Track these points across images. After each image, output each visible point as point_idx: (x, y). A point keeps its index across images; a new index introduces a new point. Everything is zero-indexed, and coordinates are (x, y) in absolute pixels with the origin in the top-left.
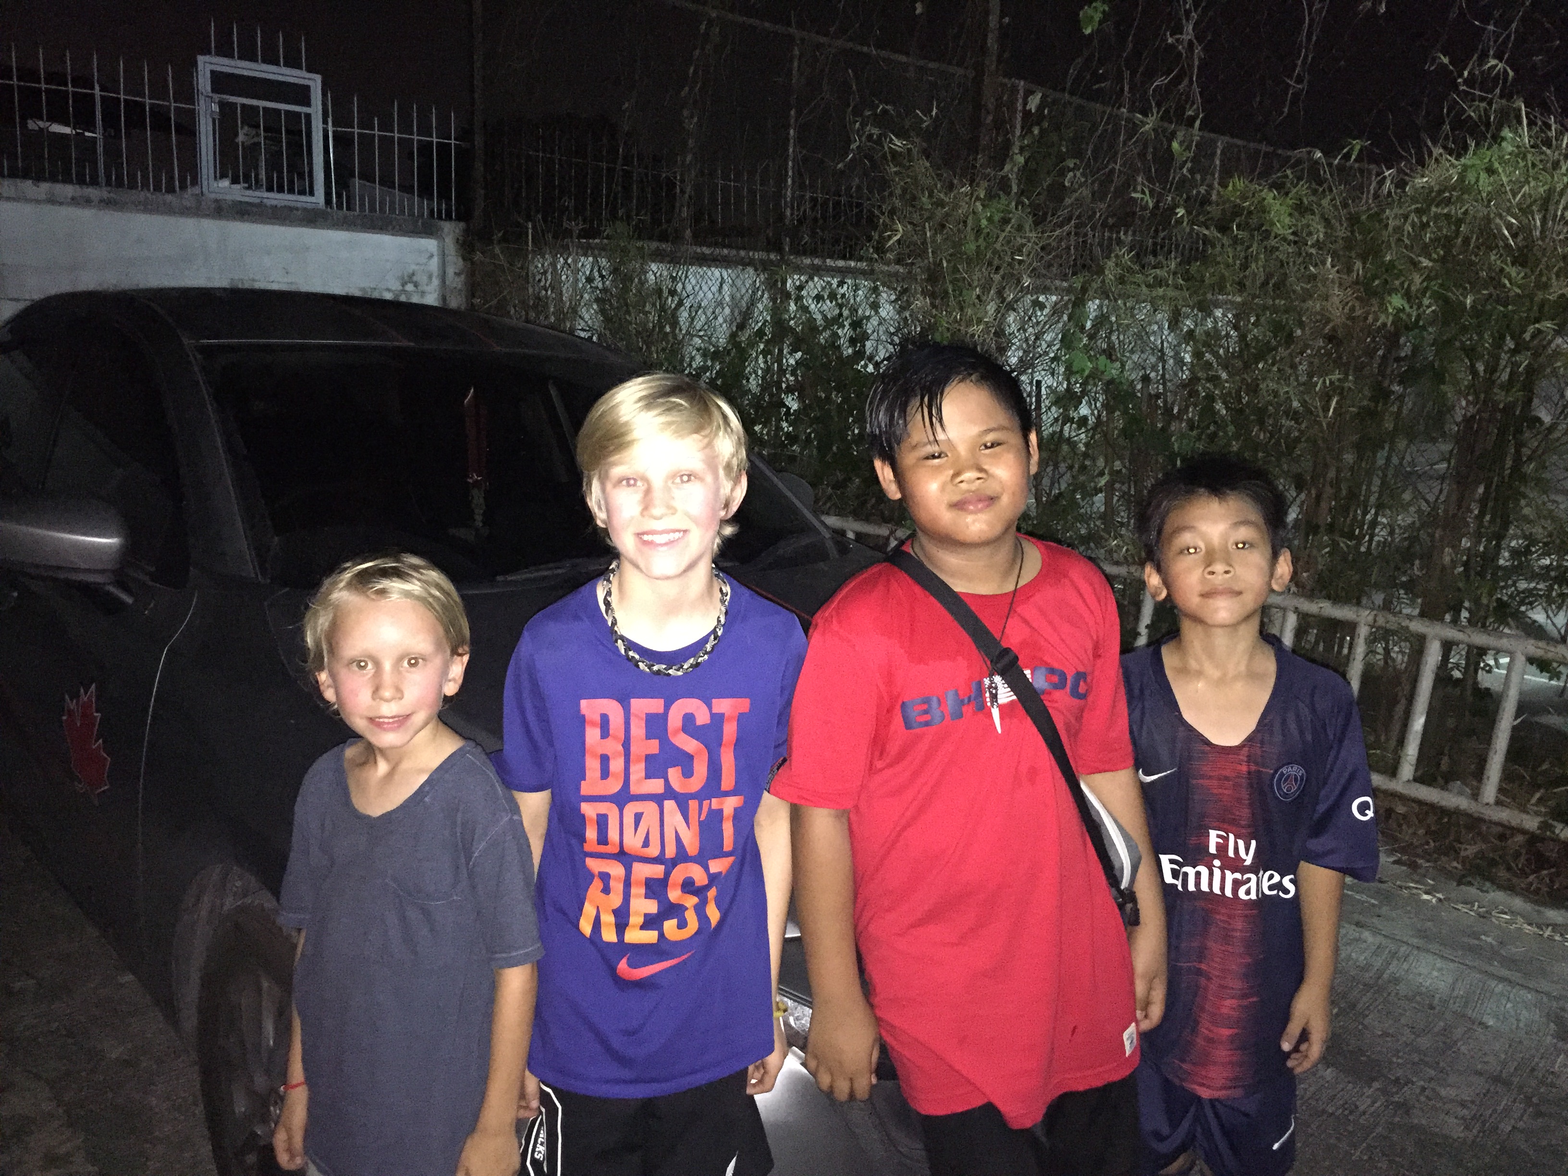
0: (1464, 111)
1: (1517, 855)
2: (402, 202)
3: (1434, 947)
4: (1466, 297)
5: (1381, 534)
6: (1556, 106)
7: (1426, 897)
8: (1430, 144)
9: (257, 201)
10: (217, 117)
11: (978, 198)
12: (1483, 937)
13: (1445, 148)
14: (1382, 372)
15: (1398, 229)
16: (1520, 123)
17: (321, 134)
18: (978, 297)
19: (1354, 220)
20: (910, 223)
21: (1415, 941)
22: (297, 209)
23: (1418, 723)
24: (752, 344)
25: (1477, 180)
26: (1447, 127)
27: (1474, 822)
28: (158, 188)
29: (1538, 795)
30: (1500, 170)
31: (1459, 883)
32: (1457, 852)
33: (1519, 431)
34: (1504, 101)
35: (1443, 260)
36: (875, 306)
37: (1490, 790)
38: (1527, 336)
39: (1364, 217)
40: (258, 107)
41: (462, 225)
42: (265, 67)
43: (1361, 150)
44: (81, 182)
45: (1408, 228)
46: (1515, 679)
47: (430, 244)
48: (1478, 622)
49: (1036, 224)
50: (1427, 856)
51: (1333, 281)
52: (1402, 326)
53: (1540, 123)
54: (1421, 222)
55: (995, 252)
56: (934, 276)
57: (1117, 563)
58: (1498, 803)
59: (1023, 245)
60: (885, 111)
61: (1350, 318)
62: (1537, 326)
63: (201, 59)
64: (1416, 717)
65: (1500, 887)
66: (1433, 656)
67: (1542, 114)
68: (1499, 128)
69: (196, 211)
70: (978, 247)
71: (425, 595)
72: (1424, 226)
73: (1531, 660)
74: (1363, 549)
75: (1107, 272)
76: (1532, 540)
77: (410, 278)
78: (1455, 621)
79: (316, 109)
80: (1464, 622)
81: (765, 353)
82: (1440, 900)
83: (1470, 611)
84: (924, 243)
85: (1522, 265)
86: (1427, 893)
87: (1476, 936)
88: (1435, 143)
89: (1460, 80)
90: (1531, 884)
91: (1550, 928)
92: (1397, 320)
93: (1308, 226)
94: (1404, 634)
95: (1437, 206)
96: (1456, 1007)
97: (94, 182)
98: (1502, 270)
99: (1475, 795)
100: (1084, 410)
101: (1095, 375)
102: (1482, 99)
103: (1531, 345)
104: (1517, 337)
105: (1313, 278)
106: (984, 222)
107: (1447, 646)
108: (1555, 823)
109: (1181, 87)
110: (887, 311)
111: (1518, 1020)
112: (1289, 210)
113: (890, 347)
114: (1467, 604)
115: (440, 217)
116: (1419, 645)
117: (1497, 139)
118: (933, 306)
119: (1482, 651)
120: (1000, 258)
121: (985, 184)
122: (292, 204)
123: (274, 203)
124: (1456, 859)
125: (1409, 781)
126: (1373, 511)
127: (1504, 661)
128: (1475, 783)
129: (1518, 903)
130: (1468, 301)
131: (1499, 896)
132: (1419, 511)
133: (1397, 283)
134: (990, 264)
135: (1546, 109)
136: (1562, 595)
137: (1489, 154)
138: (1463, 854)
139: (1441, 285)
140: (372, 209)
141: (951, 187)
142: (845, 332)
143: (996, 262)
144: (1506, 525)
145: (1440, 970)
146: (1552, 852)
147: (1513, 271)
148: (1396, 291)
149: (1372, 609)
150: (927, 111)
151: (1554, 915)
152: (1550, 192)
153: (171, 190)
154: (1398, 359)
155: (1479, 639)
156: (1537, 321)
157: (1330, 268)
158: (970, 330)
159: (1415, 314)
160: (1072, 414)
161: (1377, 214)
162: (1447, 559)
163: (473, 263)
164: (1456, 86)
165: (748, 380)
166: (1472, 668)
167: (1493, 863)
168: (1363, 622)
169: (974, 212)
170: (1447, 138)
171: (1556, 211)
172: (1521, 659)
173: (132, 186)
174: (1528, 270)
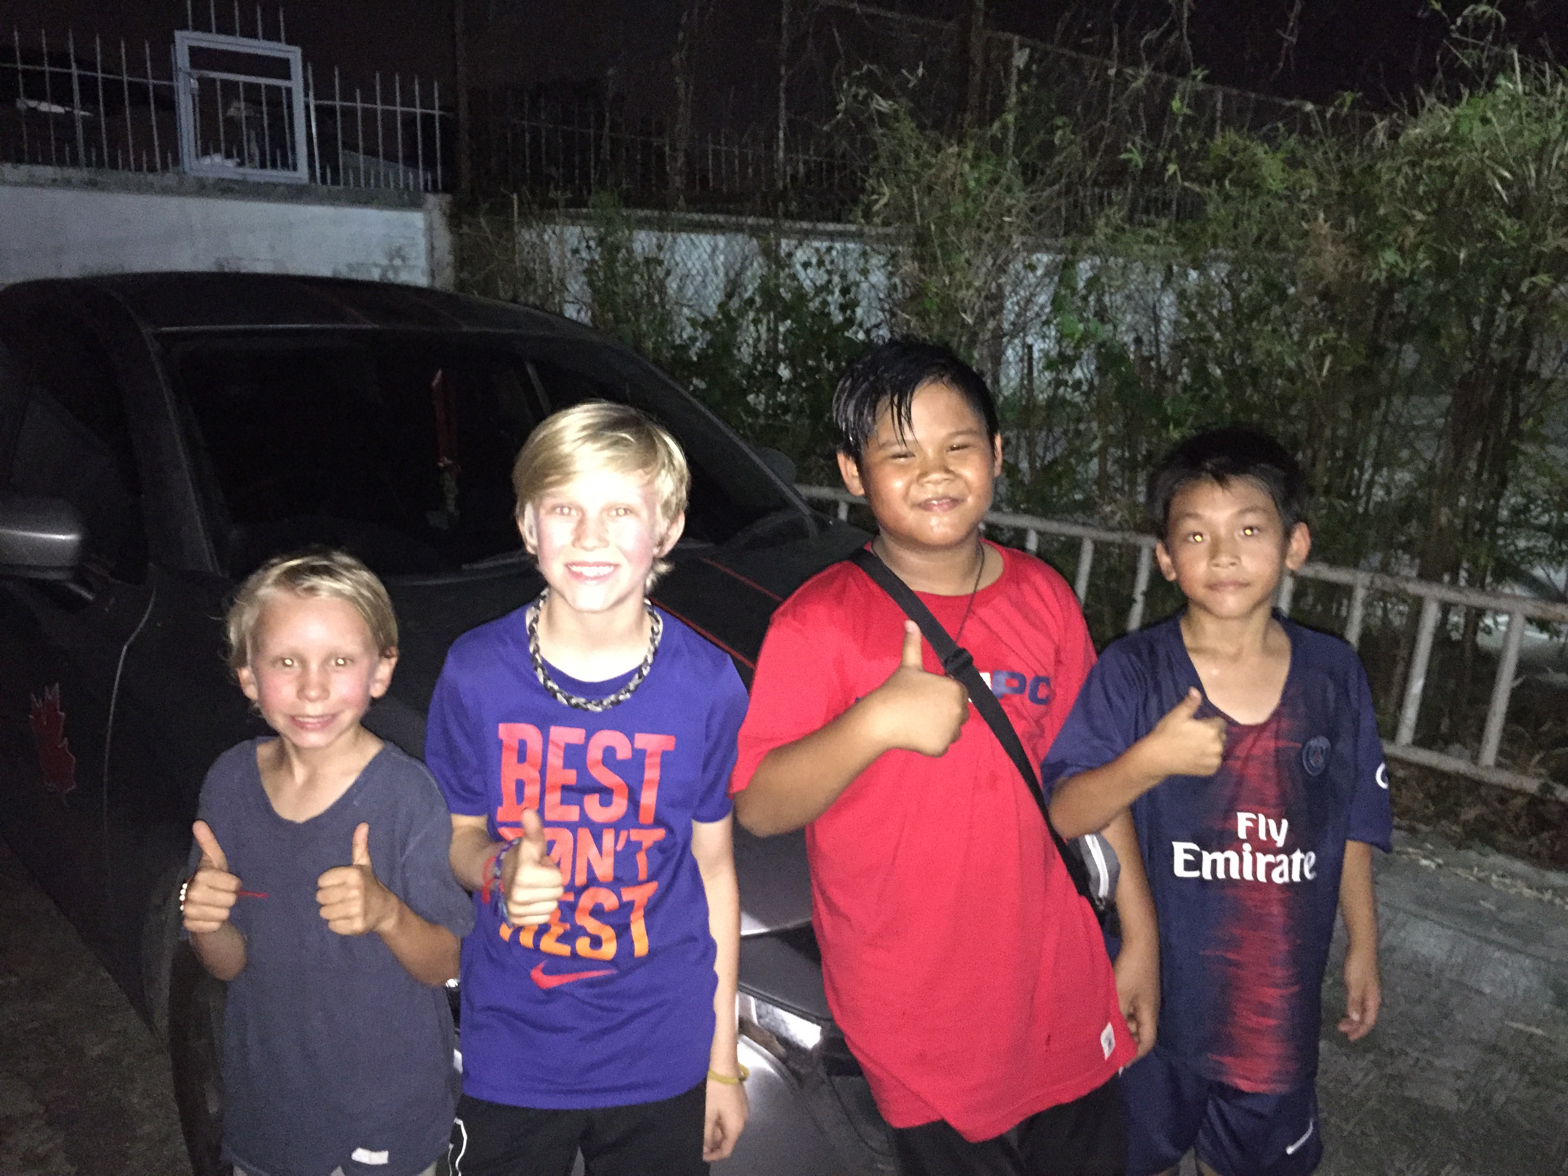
0: (1457, 58)
1: (1517, 818)
2: (386, 176)
3: (1432, 914)
4: (1459, 252)
5: (1379, 493)
6: (1550, 54)
7: (1424, 862)
8: (1422, 92)
9: (239, 178)
10: (196, 93)
11: (965, 160)
12: (1482, 902)
13: (1439, 98)
14: (1377, 329)
15: (1391, 183)
16: (1513, 70)
17: (302, 105)
18: (968, 261)
19: (1346, 173)
20: (898, 186)
21: (1412, 907)
22: (280, 184)
23: (1417, 686)
24: (742, 313)
25: (1471, 130)
26: (1440, 75)
27: (1474, 785)
28: (139, 169)
29: (1537, 757)
30: (1494, 120)
31: (1459, 847)
32: (1457, 816)
33: (1515, 389)
34: (1496, 49)
35: (1435, 212)
36: (865, 272)
37: (1490, 752)
38: (1524, 288)
39: (1356, 171)
40: (237, 83)
41: (448, 197)
42: (245, 41)
43: (1353, 101)
44: (61, 163)
45: (1401, 181)
46: (1514, 640)
47: (417, 219)
48: (1476, 582)
49: (1027, 183)
50: (1427, 820)
51: (1325, 237)
52: (1394, 283)
53: (1533, 69)
54: (1415, 174)
55: (985, 213)
56: (922, 240)
57: (1112, 530)
58: (1499, 765)
59: (1013, 206)
60: (870, 71)
61: (1343, 275)
62: (1534, 279)
63: (178, 34)
64: (1415, 680)
65: (1499, 850)
66: (1431, 616)
67: (1536, 61)
68: (1493, 77)
69: (178, 191)
70: (966, 209)
71: (355, 595)
72: (1418, 178)
73: (1530, 620)
74: (1361, 510)
75: (1097, 231)
76: (1530, 498)
77: (398, 253)
78: (1454, 581)
79: (296, 83)
80: (1462, 583)
81: (756, 322)
82: (1439, 866)
83: (1468, 571)
84: (912, 206)
85: (1519, 218)
86: (1425, 857)
87: (1474, 901)
88: (1427, 92)
89: (1453, 27)
90: (1531, 846)
91: (1550, 891)
92: (1391, 277)
93: (1300, 180)
94: (1402, 596)
95: (1431, 158)
96: (1453, 975)
97: (75, 163)
98: (1496, 222)
99: (1475, 758)
100: (1078, 373)
101: (1085, 337)
102: (1475, 47)
103: (1528, 299)
104: (1513, 289)
105: (1306, 234)
106: (972, 184)
107: (1446, 608)
108: (1555, 785)
109: (1172, 40)
110: (878, 277)
111: (1515, 987)
112: (1281, 166)
113: (880, 313)
114: (1465, 565)
115: (426, 189)
116: (1417, 605)
117: (1491, 86)
118: (922, 270)
119: (1481, 613)
120: (989, 220)
121: (972, 144)
122: (275, 180)
123: (257, 179)
124: (1456, 822)
125: (1407, 745)
126: (1370, 471)
127: (1503, 619)
128: (1476, 745)
129: (1519, 866)
130: (1462, 256)
131: (1499, 860)
132: (1417, 471)
133: (1390, 238)
134: (979, 226)
135: (1541, 55)
136: (1562, 553)
137: (1483, 105)
138: (1463, 817)
139: (1435, 240)
140: (357, 183)
141: (939, 149)
142: (835, 298)
143: (985, 224)
144: (1504, 483)
145: (1438, 936)
146: (1553, 812)
147: (1507, 223)
148: (1389, 246)
149: (1369, 571)
150: (913, 70)
151: (1556, 878)
152: (1545, 142)
153: (152, 169)
154: (1392, 316)
155: (1476, 599)
156: (1534, 273)
157: (1323, 225)
158: (960, 295)
159: (1408, 269)
160: (1066, 377)
161: (1370, 167)
162: (1443, 520)
163: (461, 235)
164: (1448, 32)
165: (739, 349)
166: (1470, 629)
167: (1493, 826)
168: (1359, 585)
169: (962, 175)
170: (1439, 87)
171: (1551, 160)
172: (1519, 620)
173: (114, 166)
174: (1523, 222)
